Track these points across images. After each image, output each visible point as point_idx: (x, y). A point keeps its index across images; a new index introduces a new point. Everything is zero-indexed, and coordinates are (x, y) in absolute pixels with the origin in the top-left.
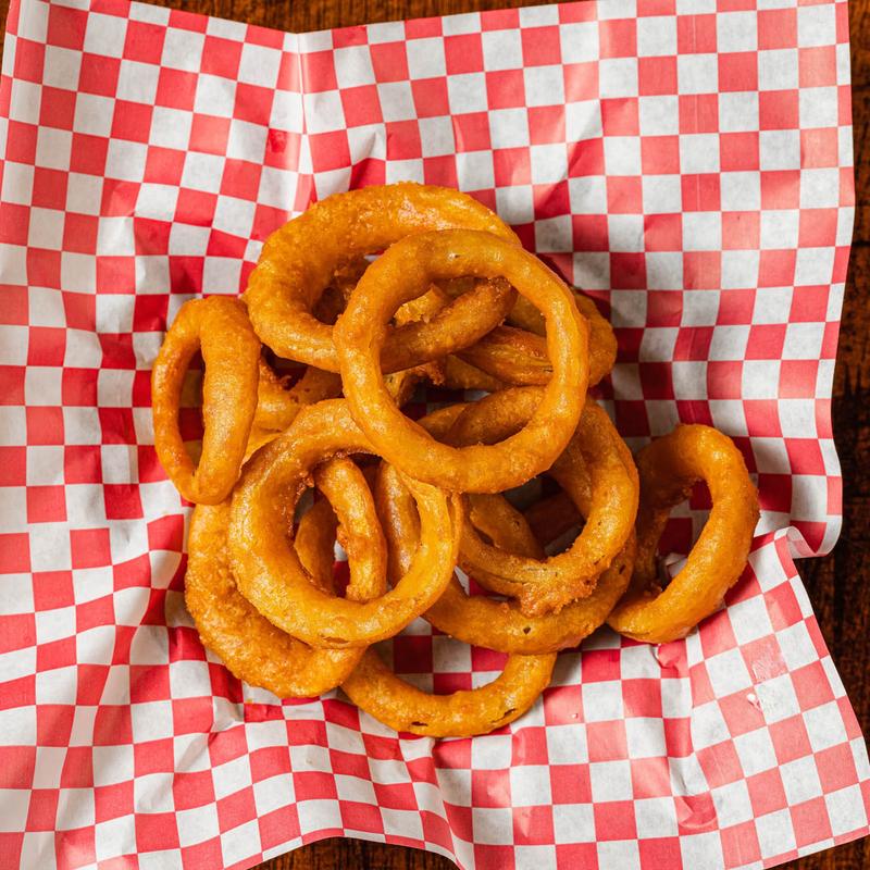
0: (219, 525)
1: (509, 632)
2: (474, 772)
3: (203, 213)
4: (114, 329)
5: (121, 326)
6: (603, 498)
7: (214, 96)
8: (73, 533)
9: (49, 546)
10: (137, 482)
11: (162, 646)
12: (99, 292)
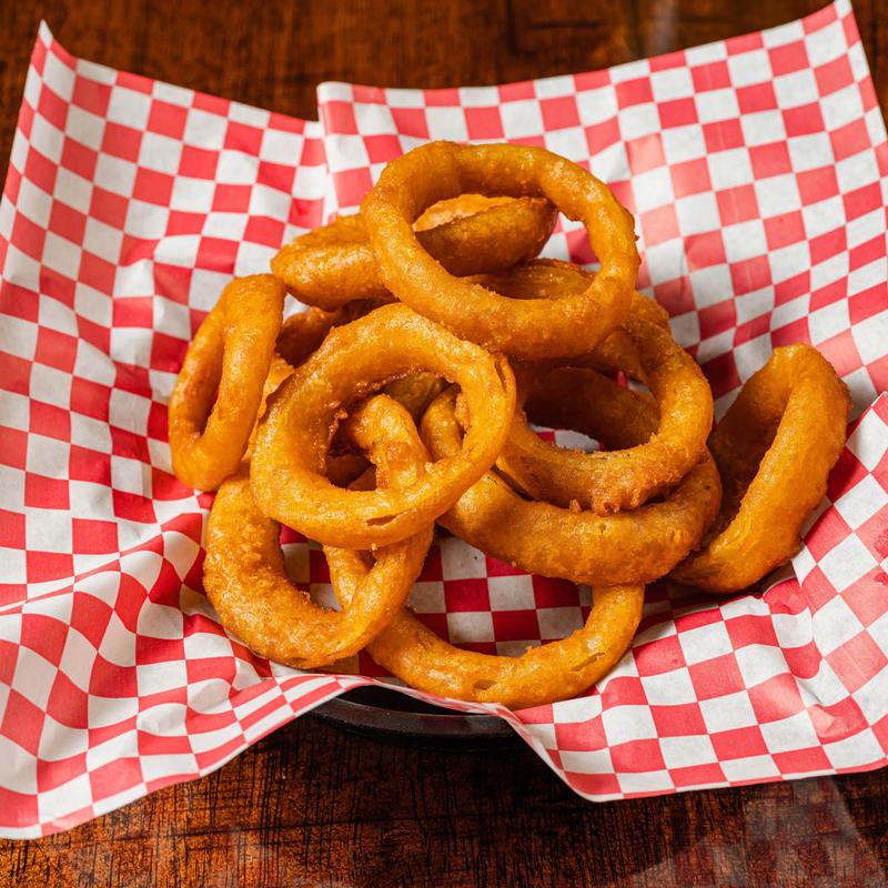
0: (243, 503)
1: (582, 531)
2: (558, 727)
3: (225, 260)
4: (130, 360)
5: (137, 358)
6: (673, 394)
7: (236, 168)
8: (75, 521)
9: (48, 530)
10: (150, 497)
11: (176, 625)
12: (115, 325)
